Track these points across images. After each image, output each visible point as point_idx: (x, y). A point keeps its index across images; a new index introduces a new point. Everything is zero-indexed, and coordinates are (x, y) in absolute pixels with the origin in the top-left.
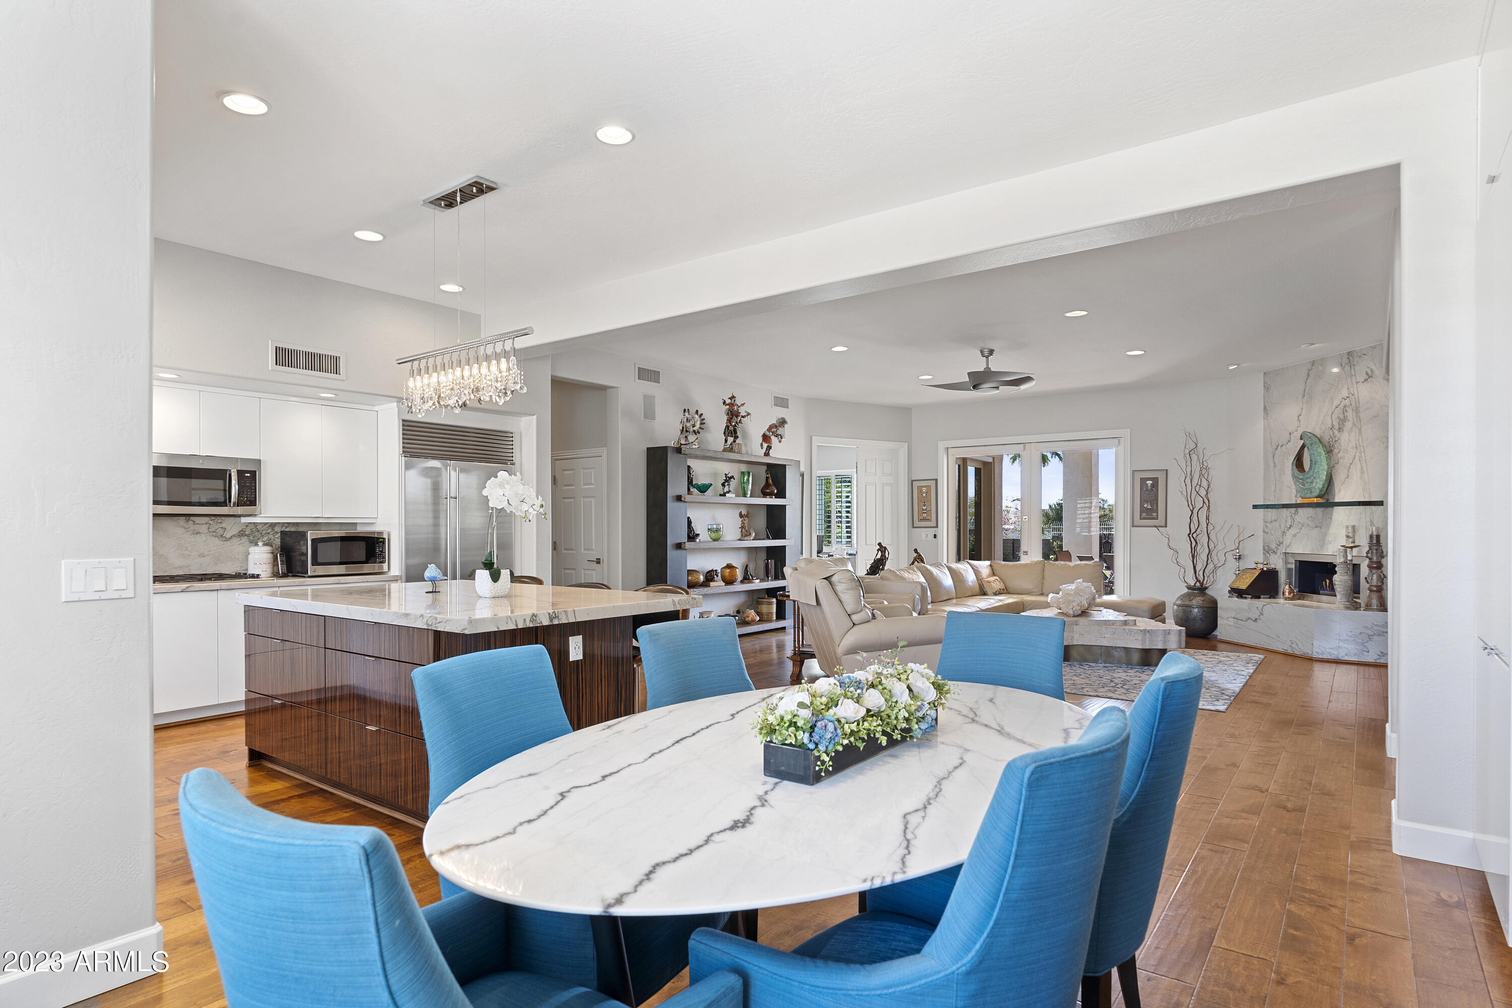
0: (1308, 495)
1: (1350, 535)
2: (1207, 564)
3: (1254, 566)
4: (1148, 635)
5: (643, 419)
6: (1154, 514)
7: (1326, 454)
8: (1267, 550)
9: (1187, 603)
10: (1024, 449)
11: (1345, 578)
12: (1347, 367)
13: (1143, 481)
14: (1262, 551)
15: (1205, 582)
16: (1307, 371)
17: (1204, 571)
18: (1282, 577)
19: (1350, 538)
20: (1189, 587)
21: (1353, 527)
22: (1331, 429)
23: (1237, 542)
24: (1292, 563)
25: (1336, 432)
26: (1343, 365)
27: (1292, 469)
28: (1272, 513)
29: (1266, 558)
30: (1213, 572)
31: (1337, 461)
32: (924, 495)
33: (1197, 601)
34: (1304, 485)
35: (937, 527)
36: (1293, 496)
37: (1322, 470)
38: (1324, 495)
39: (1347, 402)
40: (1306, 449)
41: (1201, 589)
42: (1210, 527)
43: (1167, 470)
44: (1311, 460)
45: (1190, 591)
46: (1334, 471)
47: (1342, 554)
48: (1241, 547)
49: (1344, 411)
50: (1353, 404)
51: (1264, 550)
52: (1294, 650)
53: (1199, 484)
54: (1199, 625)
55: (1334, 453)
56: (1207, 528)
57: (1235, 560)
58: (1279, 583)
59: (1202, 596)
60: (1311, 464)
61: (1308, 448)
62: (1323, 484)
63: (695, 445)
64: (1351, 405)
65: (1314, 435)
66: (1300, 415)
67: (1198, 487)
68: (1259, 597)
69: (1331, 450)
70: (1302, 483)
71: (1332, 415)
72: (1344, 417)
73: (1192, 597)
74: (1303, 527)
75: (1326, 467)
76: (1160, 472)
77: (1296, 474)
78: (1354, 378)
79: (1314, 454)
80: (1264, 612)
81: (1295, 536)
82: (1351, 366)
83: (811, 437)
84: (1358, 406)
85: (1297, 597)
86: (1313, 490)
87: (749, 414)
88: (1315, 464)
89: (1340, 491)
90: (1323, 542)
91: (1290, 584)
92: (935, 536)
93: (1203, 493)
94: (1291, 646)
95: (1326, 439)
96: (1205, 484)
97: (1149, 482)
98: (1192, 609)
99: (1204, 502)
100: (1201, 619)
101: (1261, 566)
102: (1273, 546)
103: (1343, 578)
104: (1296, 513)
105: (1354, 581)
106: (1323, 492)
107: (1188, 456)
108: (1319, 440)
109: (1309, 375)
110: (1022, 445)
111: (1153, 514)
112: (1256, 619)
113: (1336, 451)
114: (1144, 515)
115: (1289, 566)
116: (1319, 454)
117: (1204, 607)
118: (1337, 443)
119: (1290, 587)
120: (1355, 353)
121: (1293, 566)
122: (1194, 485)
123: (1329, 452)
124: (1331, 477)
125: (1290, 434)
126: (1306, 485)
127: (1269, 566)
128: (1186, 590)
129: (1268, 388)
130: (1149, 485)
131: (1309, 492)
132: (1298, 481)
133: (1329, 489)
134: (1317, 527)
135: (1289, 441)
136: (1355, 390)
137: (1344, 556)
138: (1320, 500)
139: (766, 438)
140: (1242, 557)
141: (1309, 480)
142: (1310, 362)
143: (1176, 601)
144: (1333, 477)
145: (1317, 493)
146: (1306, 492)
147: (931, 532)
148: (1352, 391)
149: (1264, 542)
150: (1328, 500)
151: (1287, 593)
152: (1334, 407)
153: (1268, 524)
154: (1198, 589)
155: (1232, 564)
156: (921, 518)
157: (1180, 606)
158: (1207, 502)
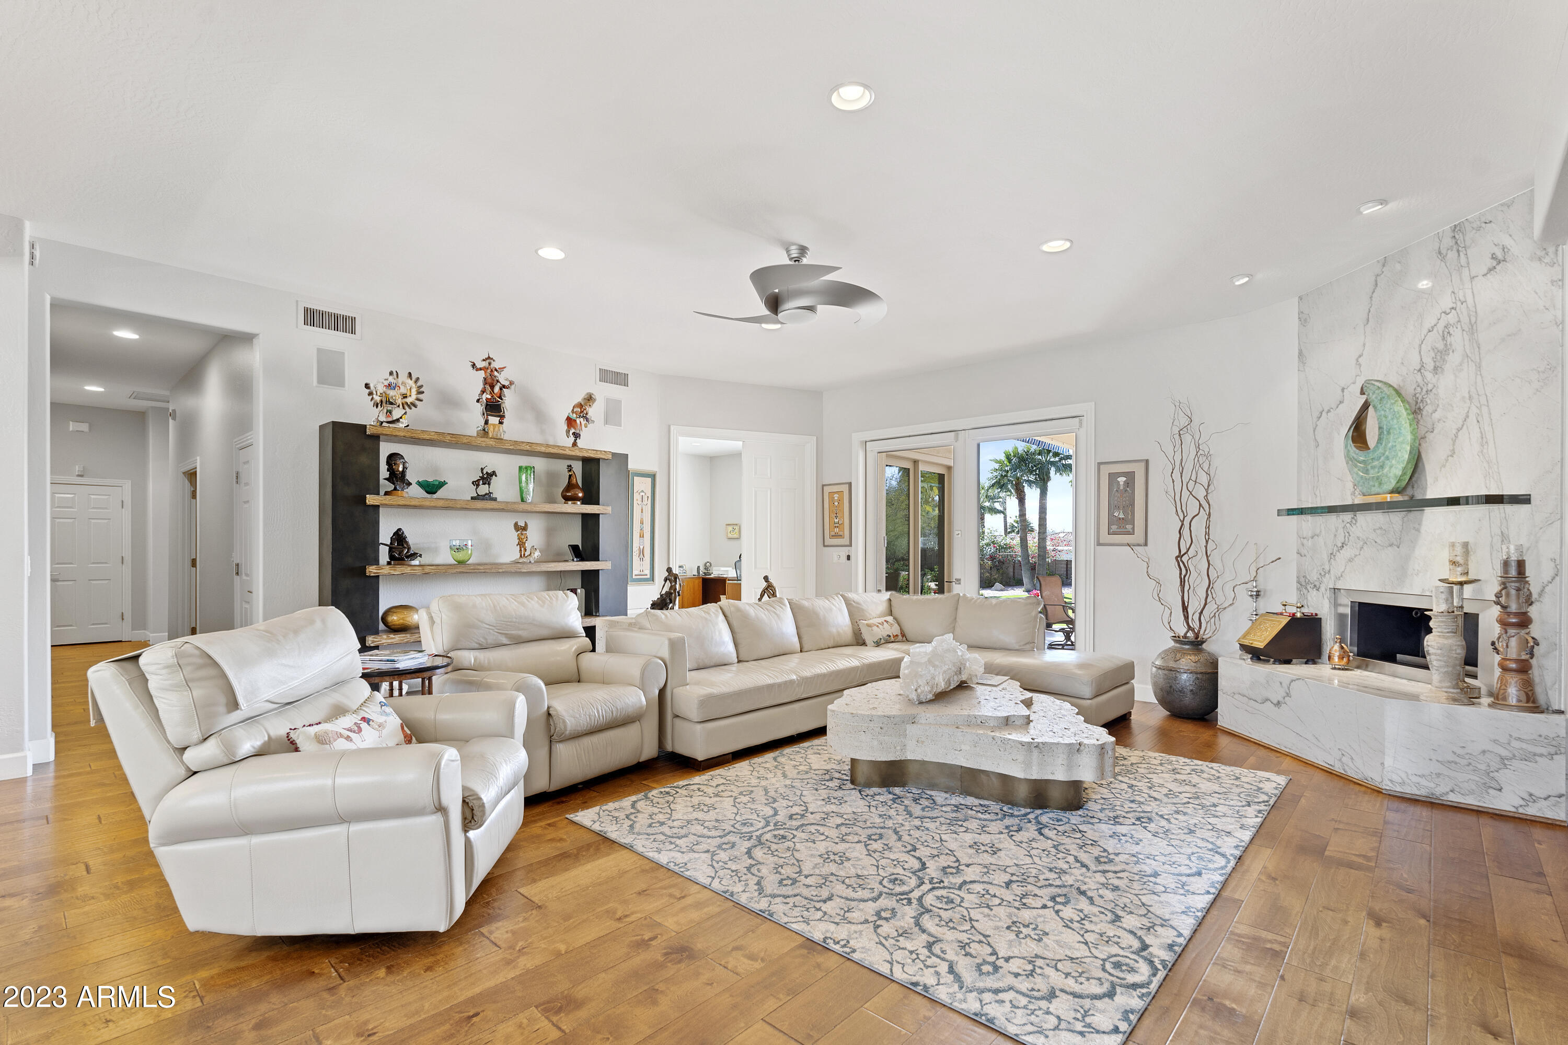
0: (1376, 489)
1: (1459, 559)
2: (1206, 604)
3: (1280, 609)
4: (1035, 752)
5: (315, 383)
6: (1129, 527)
7: (1408, 414)
8: (1303, 584)
9: (1172, 664)
10: (957, 439)
11: (1450, 641)
12: (1452, 255)
13: (1113, 477)
14: (1295, 585)
15: (1202, 632)
16: (1374, 278)
17: (1201, 612)
18: (1329, 630)
19: (1460, 565)
20: (1176, 639)
21: (1466, 545)
22: (1420, 370)
23: (1253, 569)
24: (1346, 606)
25: (1429, 376)
26: (1444, 252)
27: (1346, 447)
28: (1308, 521)
29: (1302, 596)
30: (1214, 616)
31: (1430, 427)
32: (836, 504)
33: (1188, 662)
34: (1366, 471)
35: (851, 545)
36: (1349, 493)
37: (1402, 443)
38: (1405, 488)
39: (1452, 318)
40: (1371, 409)
41: (1197, 644)
42: (1211, 545)
43: (1147, 461)
44: (1380, 428)
45: (1178, 645)
46: (1423, 445)
47: (1443, 596)
48: (1260, 578)
49: (1446, 333)
50: (1465, 319)
51: (1298, 582)
52: (1346, 768)
53: (1193, 478)
54: (1189, 700)
55: (1424, 413)
56: (1206, 547)
57: (1250, 599)
58: (1324, 637)
59: (1195, 655)
60: (1380, 435)
61: (1375, 407)
62: (1404, 469)
63: (402, 423)
64: (1459, 321)
65: (1385, 383)
66: (1360, 356)
67: (1191, 484)
68: (1288, 662)
69: (1419, 409)
70: (1363, 468)
71: (1420, 346)
72: (1446, 345)
73: (1178, 656)
74: (1365, 547)
75: (1409, 437)
76: (1136, 464)
77: (1352, 454)
78: (1465, 272)
79: (1386, 417)
80: (1292, 693)
81: (1351, 560)
82: (1458, 251)
83: (669, 426)
84: (1473, 320)
85: (1355, 663)
86: (1385, 480)
87: (511, 383)
88: (1389, 433)
89: (1436, 479)
90: (1402, 571)
91: (1342, 641)
92: (849, 558)
93: (1201, 494)
94: (1340, 760)
95: (1409, 390)
96: (1203, 479)
97: (1122, 480)
98: (1178, 675)
99: (1200, 505)
100: (1192, 691)
101: (1293, 610)
102: (1313, 577)
103: (1446, 642)
104: (1353, 521)
105: (1467, 647)
106: (1404, 483)
107: (1177, 437)
108: (1396, 390)
109: (1376, 285)
110: (953, 434)
111: (1127, 526)
112: (1279, 702)
113: (1428, 409)
114: (1114, 528)
115: (1341, 610)
116: (1396, 416)
117: (1196, 673)
118: (1431, 395)
119: (1342, 648)
120: (1467, 224)
121: (1348, 611)
122: (1186, 479)
123: (1416, 411)
124: (1419, 453)
125: (1343, 390)
126: (1371, 471)
127: (1305, 610)
128: (1172, 644)
129: (1305, 320)
130: (1122, 483)
131: (1377, 484)
132: (1356, 466)
133: (1414, 479)
134: (1391, 545)
135: (1341, 402)
136: (1469, 293)
137: (1447, 600)
138: (1397, 497)
139: (570, 422)
140: (1262, 593)
141: (1376, 463)
142: (1378, 262)
143: (1156, 659)
144: (1423, 456)
145: (1392, 484)
146: (1371, 483)
147: (844, 552)
148: (1461, 295)
149: (1299, 571)
150: (1412, 497)
151: (1336, 659)
152: (1425, 331)
153: (1305, 541)
154: (1191, 643)
155: (1246, 605)
156: (833, 533)
157: (1160, 668)
158: (1206, 506)
